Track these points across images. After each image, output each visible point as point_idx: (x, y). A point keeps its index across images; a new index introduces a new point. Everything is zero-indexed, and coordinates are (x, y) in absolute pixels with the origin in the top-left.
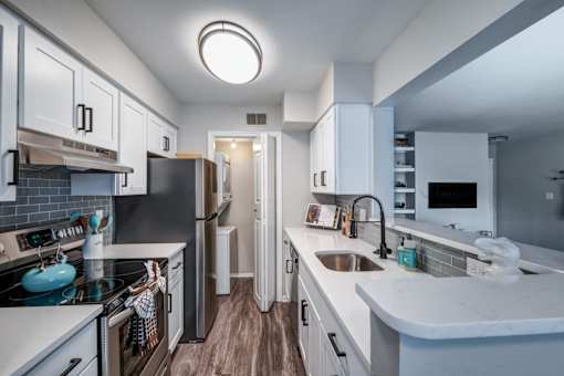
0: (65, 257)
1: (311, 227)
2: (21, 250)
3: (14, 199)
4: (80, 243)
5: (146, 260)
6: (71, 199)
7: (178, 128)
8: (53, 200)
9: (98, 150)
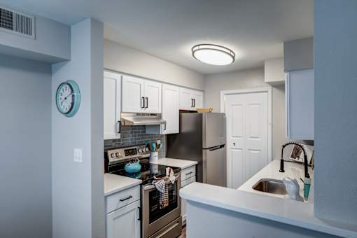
0: (139, 161)
1: (296, 162)
2: (126, 156)
3: (119, 138)
4: (148, 155)
5: (167, 167)
6: (146, 135)
7: (203, 91)
8: (139, 136)
9: (151, 115)
